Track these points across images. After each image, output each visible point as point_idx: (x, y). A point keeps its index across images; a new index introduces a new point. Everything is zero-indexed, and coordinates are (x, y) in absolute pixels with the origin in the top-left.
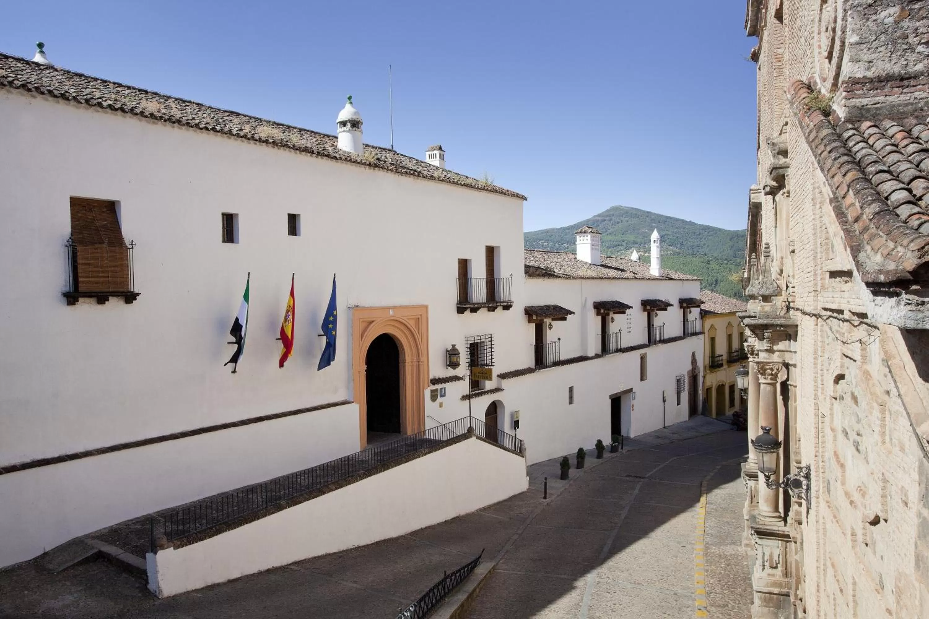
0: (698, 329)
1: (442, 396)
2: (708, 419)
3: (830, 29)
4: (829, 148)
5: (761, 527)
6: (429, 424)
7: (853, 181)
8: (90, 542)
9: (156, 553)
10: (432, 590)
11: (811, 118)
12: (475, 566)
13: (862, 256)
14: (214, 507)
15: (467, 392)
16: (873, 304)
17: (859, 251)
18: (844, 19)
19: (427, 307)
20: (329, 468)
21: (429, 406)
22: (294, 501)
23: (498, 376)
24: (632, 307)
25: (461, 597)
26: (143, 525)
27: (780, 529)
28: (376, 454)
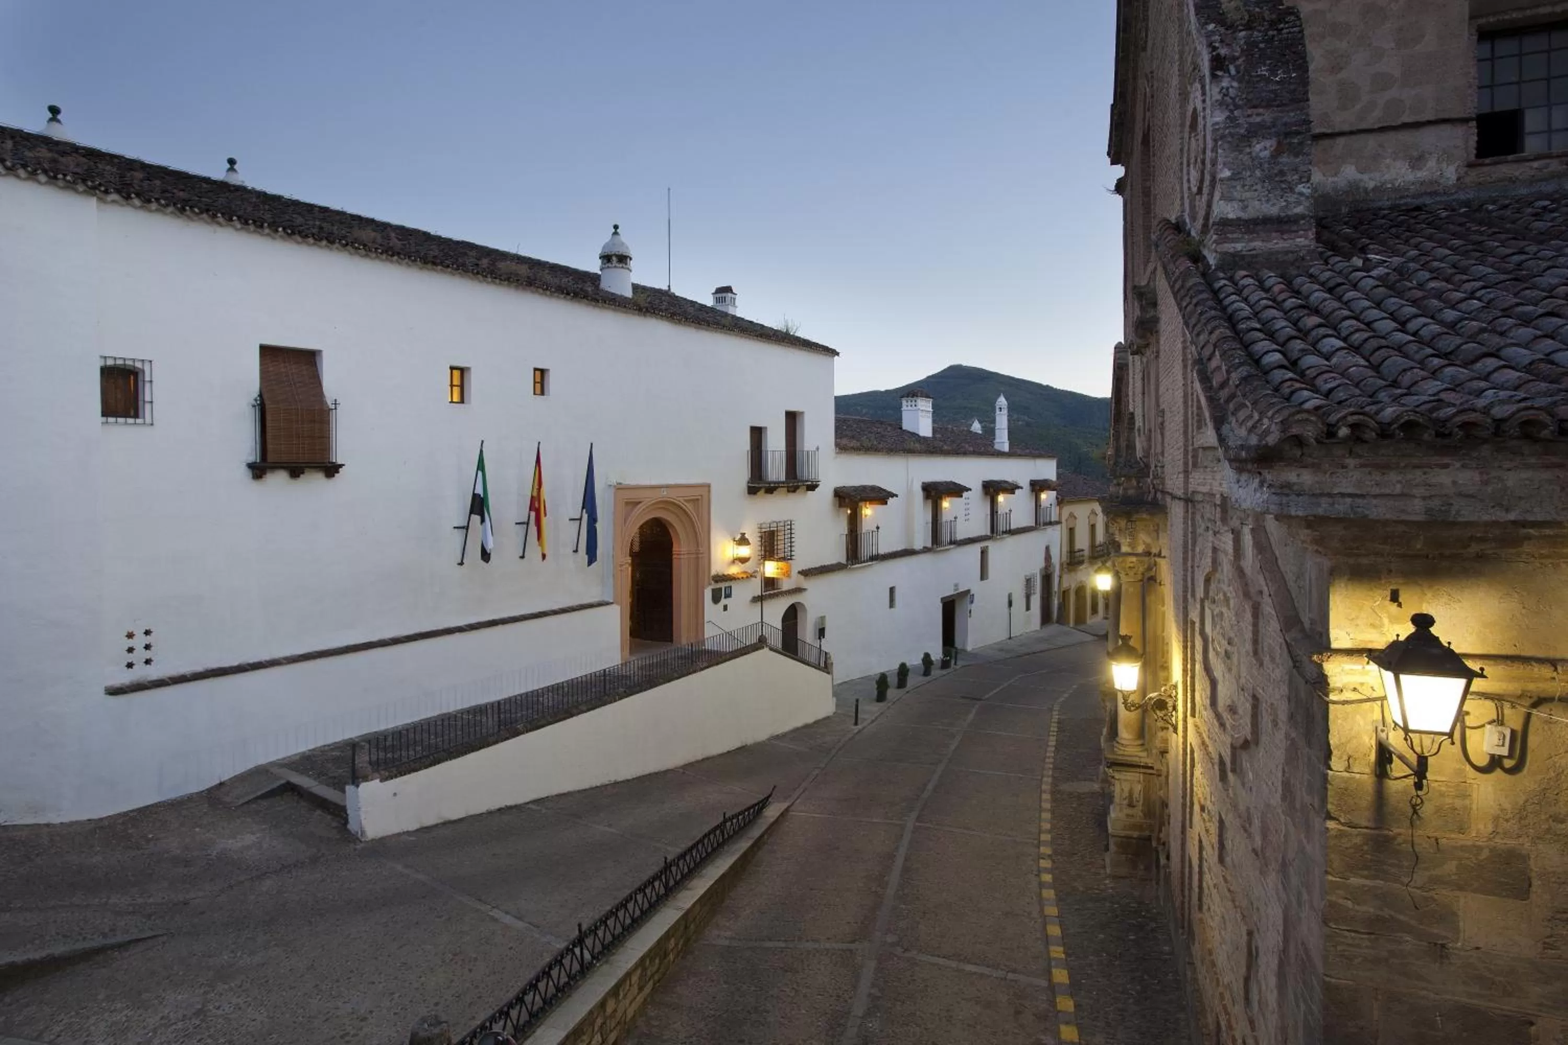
0: (1054, 518)
1: (728, 596)
2: (1065, 628)
3: (1199, 160)
4: (1195, 301)
5: (1120, 758)
6: (709, 632)
7: (1219, 340)
8: (275, 770)
9: (358, 786)
10: (707, 835)
11: (1178, 263)
12: (763, 807)
13: (1225, 429)
14: (432, 729)
15: (758, 593)
16: (1237, 486)
17: (1222, 423)
18: (1214, 150)
19: (709, 486)
20: (580, 685)
21: (711, 611)
22: (535, 726)
23: (799, 572)
24: (970, 490)
25: (744, 845)
26: (342, 752)
27: (1142, 760)
28: (641, 668)
